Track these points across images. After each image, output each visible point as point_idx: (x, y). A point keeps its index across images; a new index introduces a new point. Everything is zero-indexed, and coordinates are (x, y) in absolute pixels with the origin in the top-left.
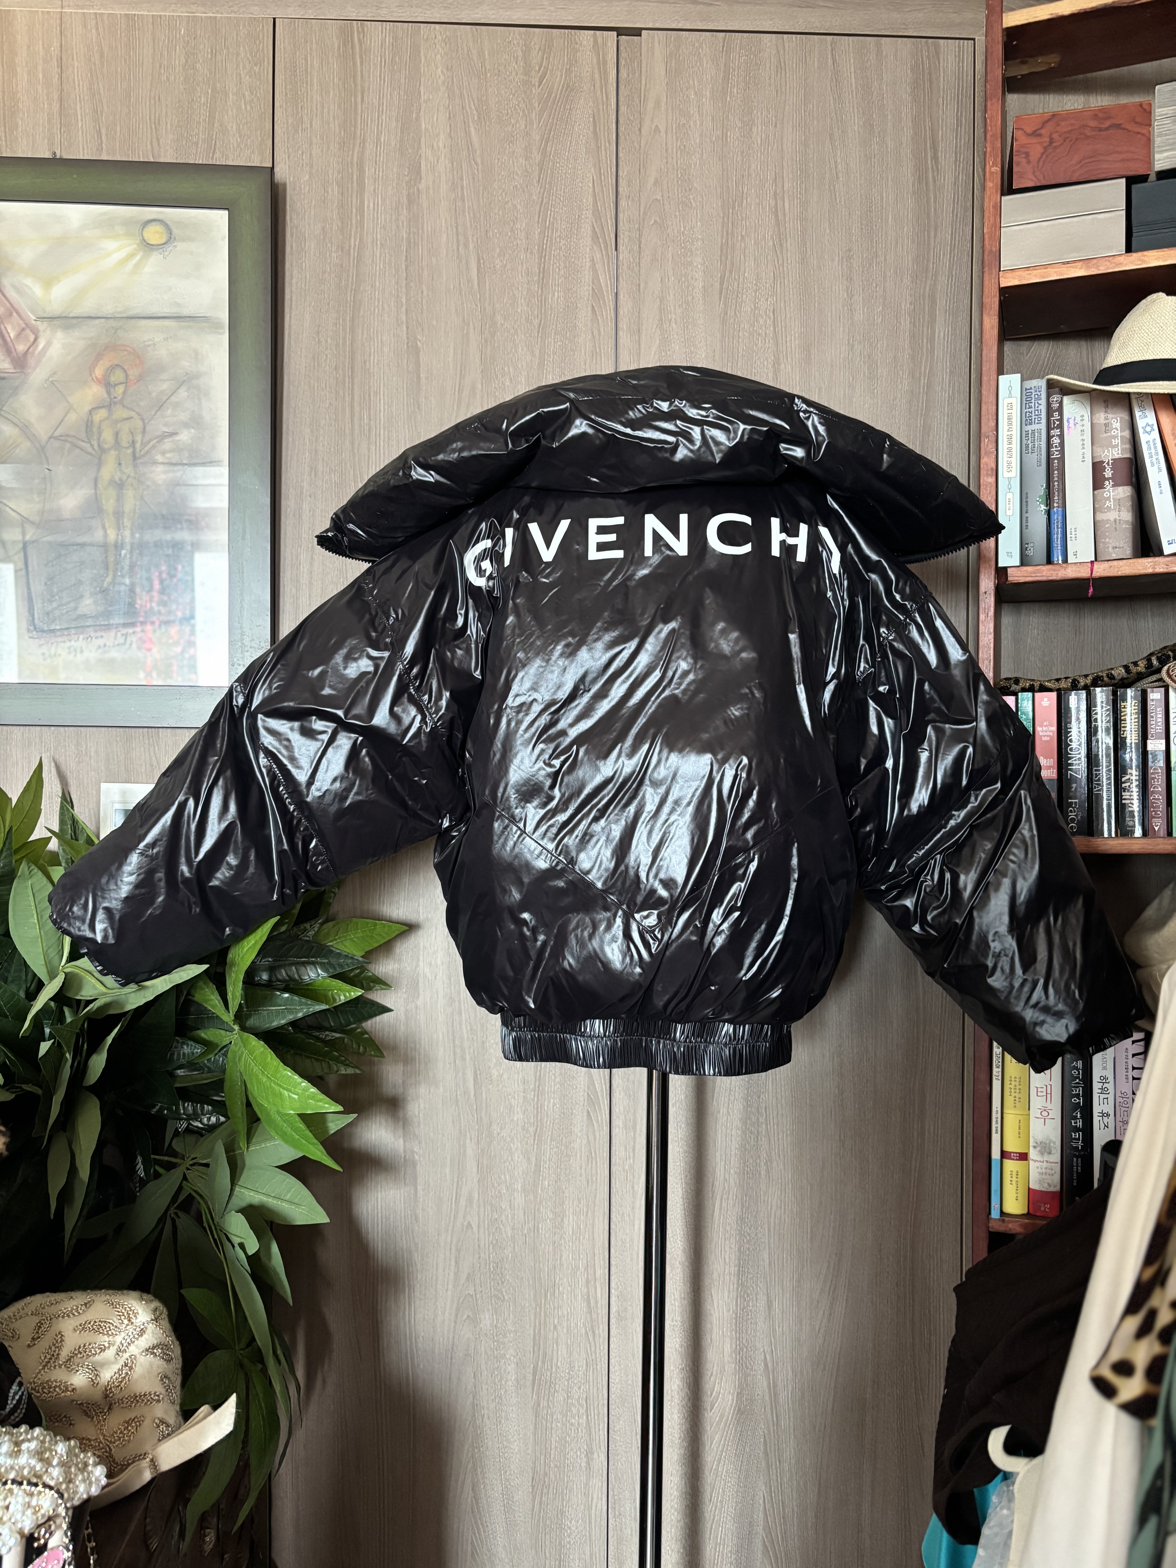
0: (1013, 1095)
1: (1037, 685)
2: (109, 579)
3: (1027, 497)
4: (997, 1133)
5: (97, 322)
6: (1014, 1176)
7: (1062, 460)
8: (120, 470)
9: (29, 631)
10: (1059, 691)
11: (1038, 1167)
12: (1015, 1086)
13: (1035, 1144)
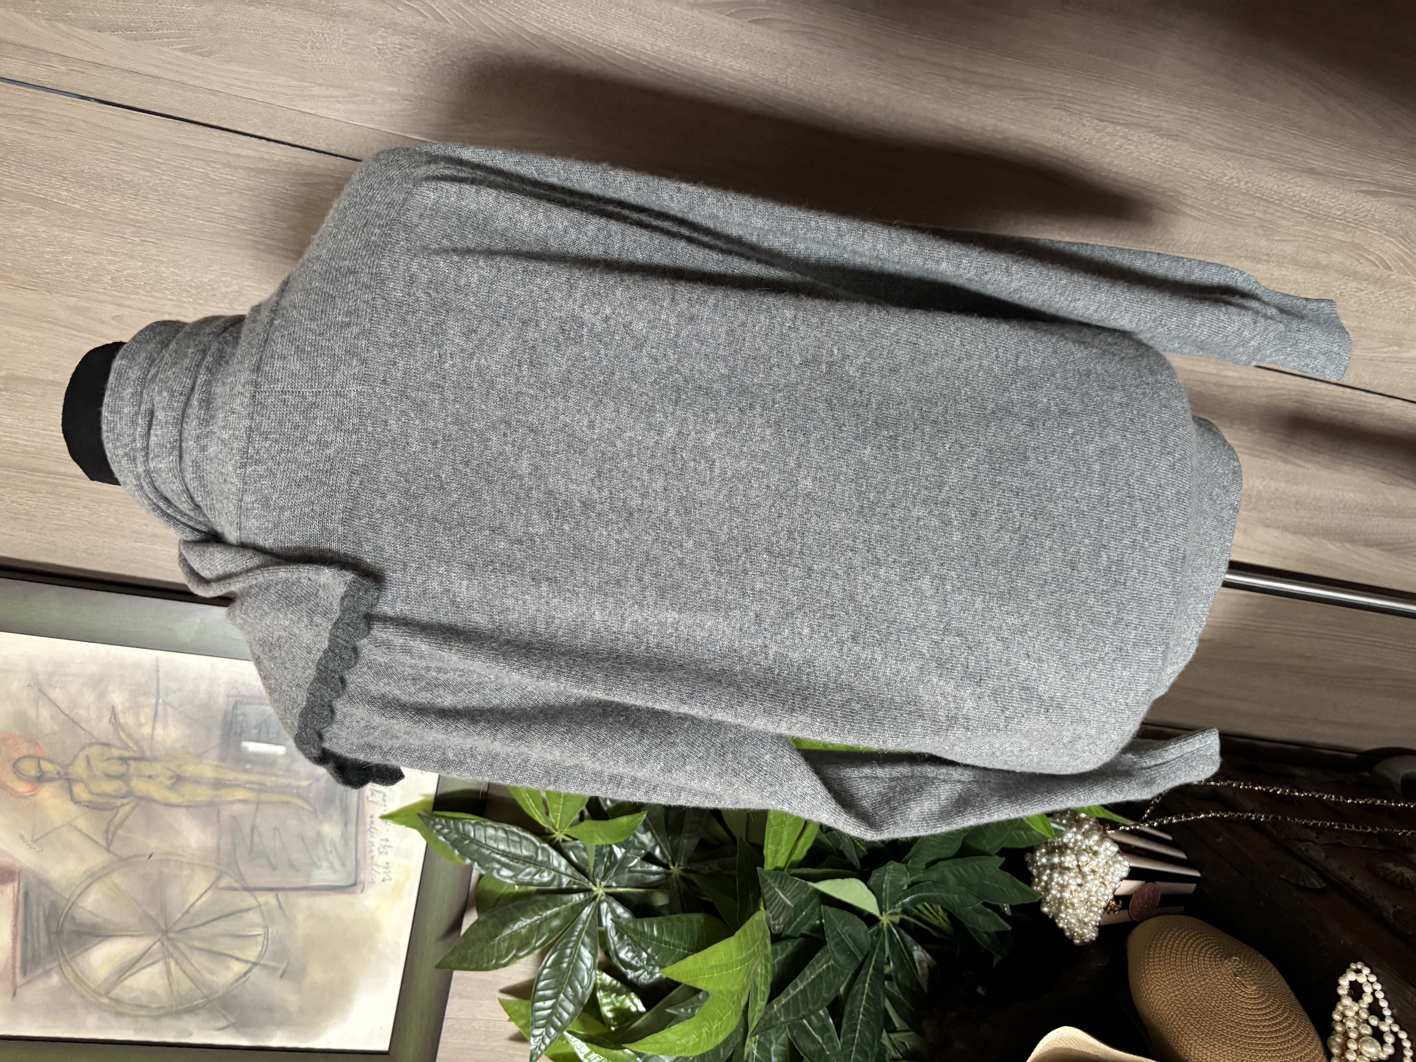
2: (300, 802)
8: (158, 777)
9: (354, 893)
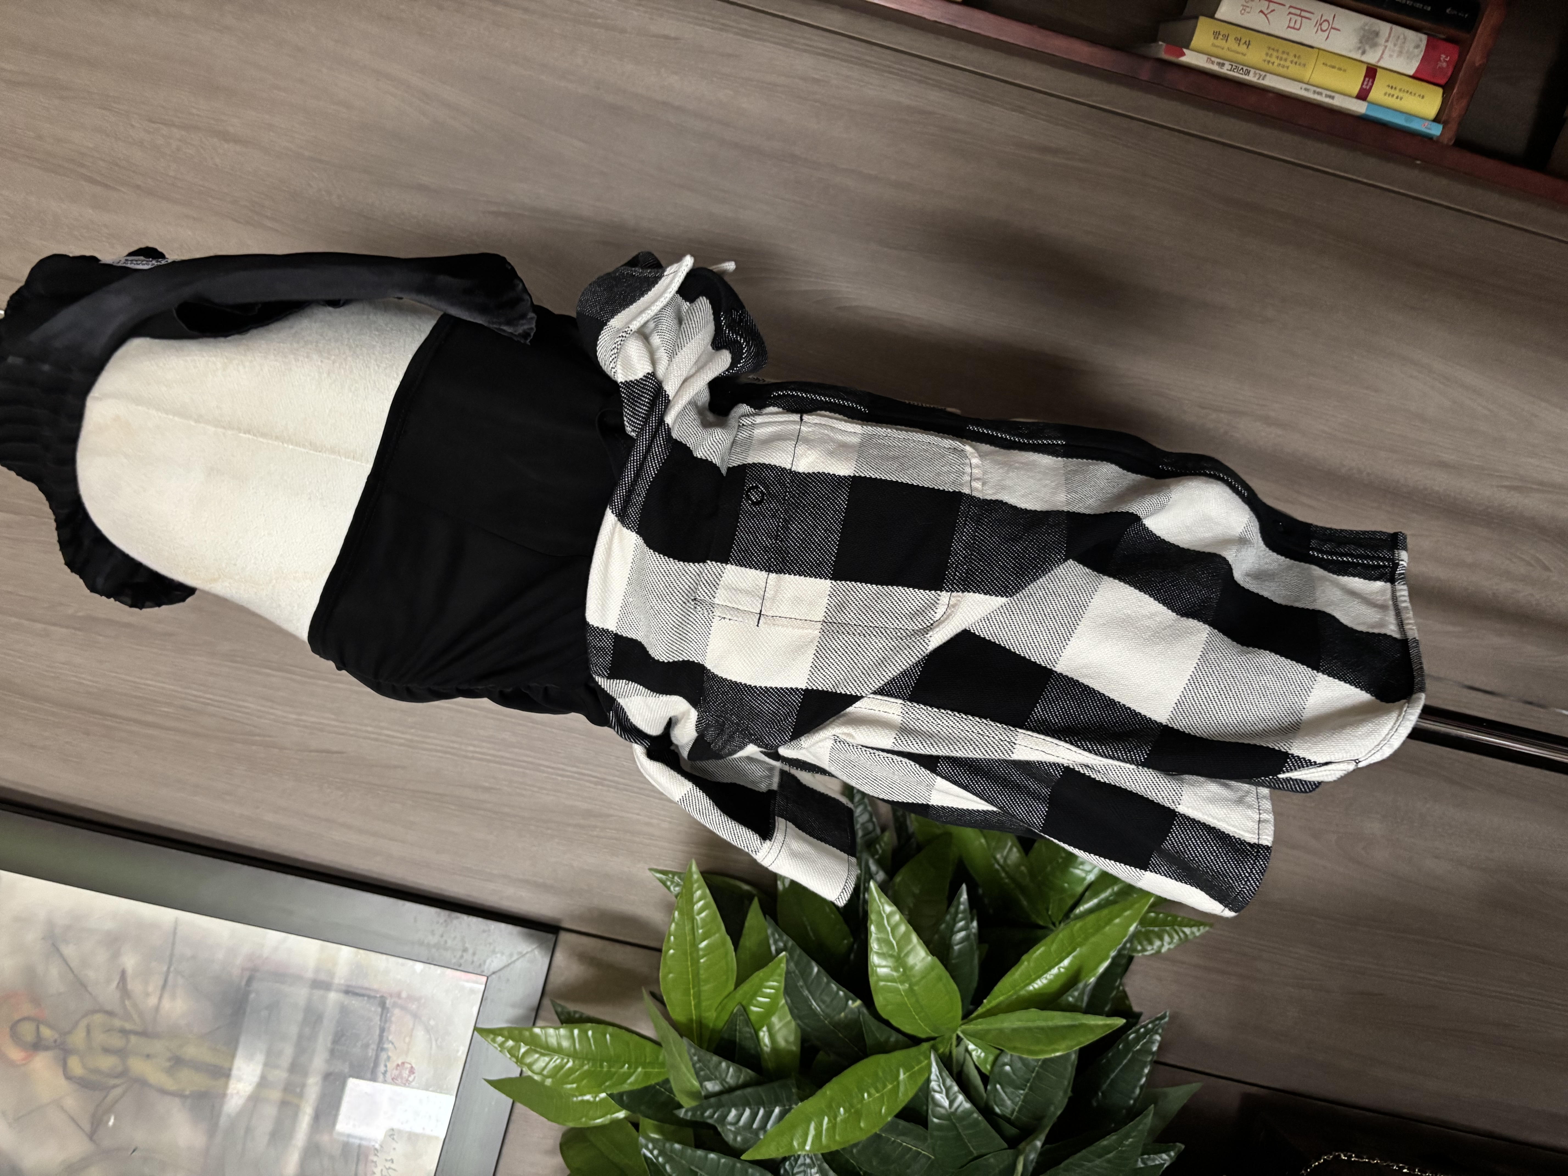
0: (1288, 63)
4: (1333, 98)
6: (1392, 92)
8: (156, 1056)
11: (1391, 56)
12: (1277, 57)
13: (1360, 51)
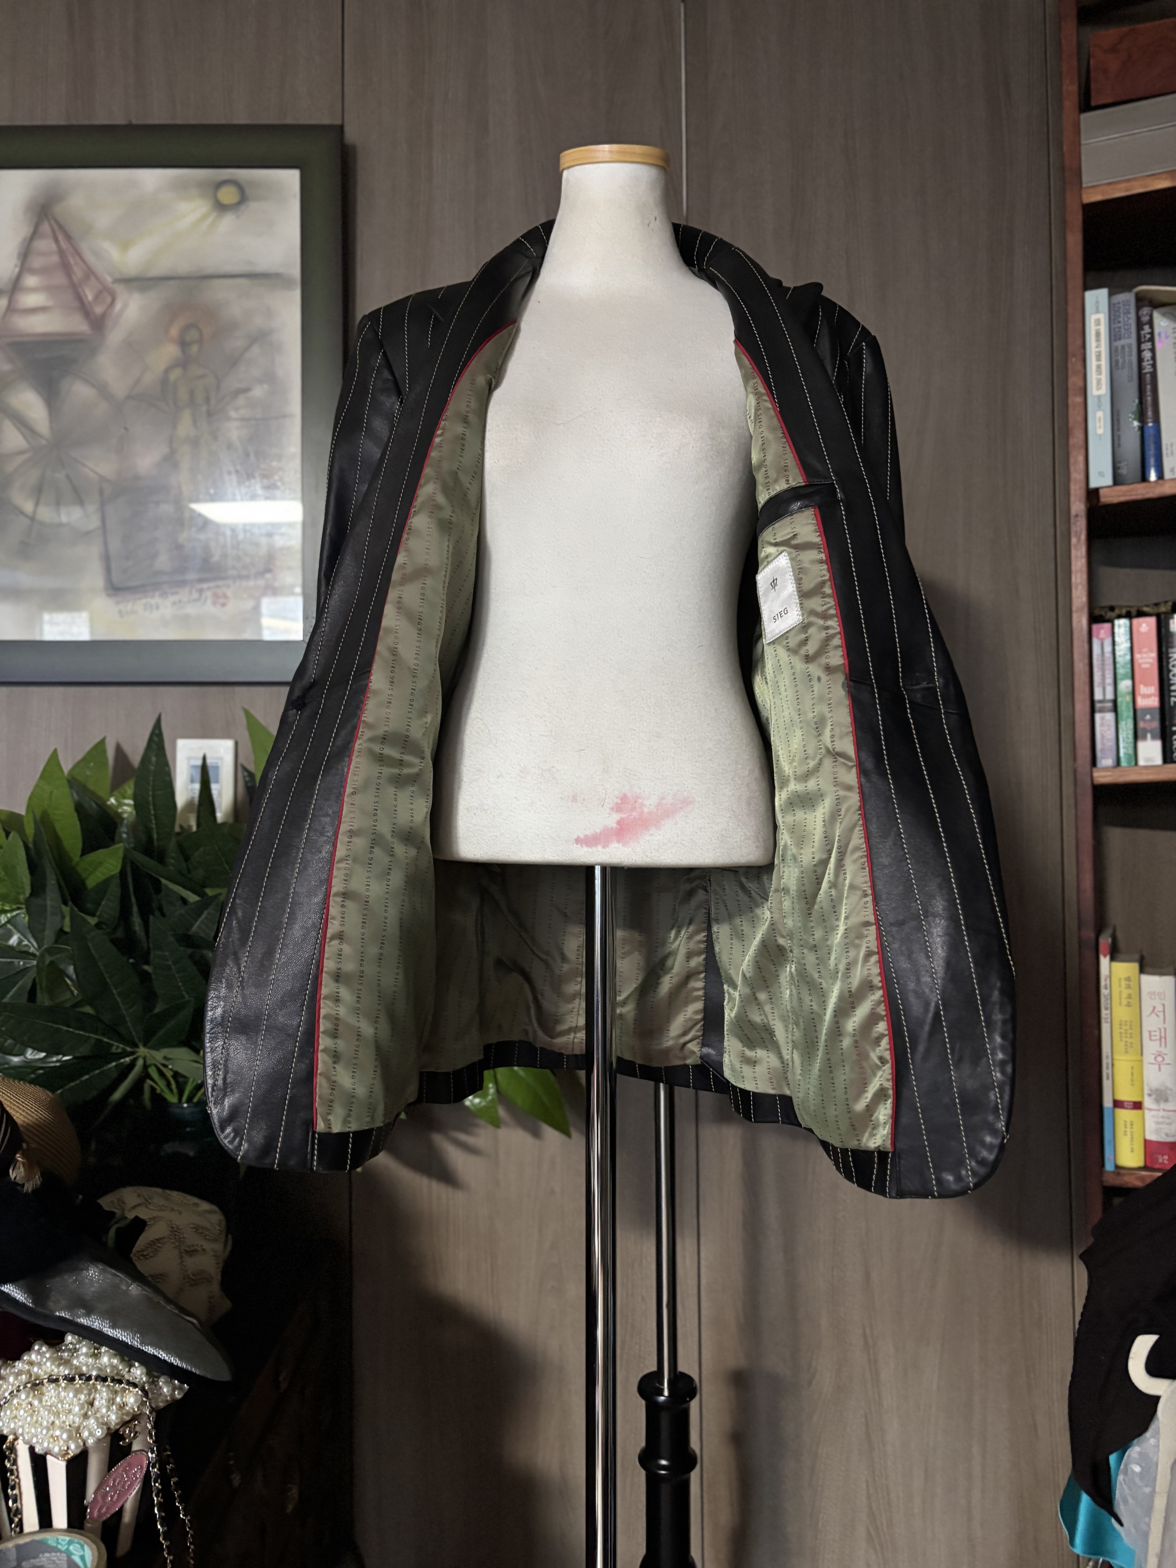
0: (1124, 1039)
1: (1134, 611)
2: (184, 535)
3: (1118, 415)
4: (1108, 1078)
5: (172, 283)
6: (1129, 1126)
7: (1154, 375)
8: (196, 427)
9: (107, 590)
10: (1158, 616)
11: (1153, 1116)
12: (1126, 1030)
13: (1149, 1092)
